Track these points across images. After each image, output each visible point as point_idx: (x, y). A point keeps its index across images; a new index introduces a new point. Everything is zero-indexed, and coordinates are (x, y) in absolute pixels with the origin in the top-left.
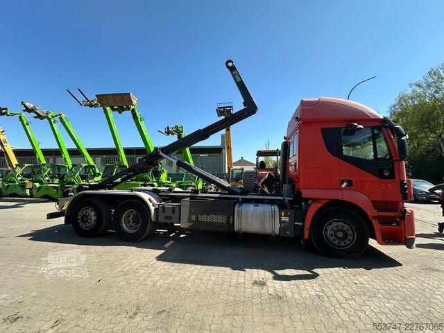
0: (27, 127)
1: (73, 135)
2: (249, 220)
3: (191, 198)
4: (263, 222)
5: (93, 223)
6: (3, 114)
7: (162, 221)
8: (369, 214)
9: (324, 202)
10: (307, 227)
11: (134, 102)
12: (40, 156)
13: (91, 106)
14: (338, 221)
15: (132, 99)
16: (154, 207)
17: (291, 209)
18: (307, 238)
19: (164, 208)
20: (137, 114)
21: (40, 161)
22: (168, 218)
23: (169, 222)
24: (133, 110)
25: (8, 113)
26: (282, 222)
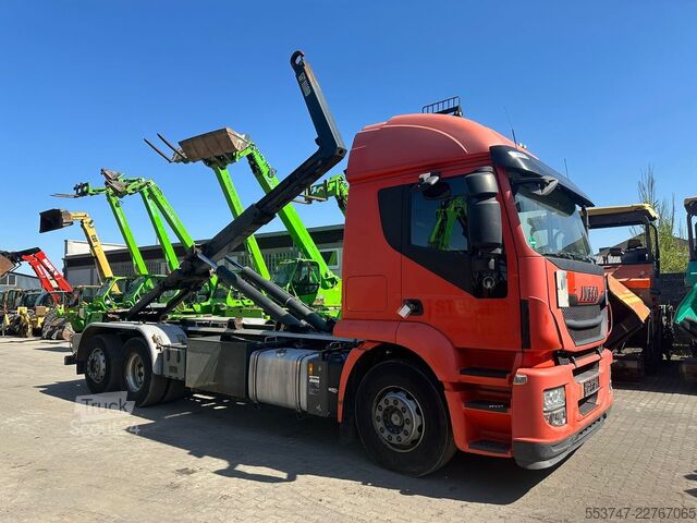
0: (117, 210)
1: (172, 217)
2: (266, 378)
3: (225, 337)
4: (284, 383)
5: (102, 373)
6: (84, 194)
7: (167, 374)
8: (440, 377)
9: (369, 347)
10: (341, 397)
11: (238, 143)
12: (138, 259)
13: (186, 161)
14: (396, 391)
15: (233, 138)
16: (158, 351)
17: (323, 359)
18: (340, 420)
19: (169, 352)
20: (261, 163)
21: (139, 271)
22: (174, 369)
23: (174, 376)
24: (251, 157)
25: (91, 191)
26: (311, 386)
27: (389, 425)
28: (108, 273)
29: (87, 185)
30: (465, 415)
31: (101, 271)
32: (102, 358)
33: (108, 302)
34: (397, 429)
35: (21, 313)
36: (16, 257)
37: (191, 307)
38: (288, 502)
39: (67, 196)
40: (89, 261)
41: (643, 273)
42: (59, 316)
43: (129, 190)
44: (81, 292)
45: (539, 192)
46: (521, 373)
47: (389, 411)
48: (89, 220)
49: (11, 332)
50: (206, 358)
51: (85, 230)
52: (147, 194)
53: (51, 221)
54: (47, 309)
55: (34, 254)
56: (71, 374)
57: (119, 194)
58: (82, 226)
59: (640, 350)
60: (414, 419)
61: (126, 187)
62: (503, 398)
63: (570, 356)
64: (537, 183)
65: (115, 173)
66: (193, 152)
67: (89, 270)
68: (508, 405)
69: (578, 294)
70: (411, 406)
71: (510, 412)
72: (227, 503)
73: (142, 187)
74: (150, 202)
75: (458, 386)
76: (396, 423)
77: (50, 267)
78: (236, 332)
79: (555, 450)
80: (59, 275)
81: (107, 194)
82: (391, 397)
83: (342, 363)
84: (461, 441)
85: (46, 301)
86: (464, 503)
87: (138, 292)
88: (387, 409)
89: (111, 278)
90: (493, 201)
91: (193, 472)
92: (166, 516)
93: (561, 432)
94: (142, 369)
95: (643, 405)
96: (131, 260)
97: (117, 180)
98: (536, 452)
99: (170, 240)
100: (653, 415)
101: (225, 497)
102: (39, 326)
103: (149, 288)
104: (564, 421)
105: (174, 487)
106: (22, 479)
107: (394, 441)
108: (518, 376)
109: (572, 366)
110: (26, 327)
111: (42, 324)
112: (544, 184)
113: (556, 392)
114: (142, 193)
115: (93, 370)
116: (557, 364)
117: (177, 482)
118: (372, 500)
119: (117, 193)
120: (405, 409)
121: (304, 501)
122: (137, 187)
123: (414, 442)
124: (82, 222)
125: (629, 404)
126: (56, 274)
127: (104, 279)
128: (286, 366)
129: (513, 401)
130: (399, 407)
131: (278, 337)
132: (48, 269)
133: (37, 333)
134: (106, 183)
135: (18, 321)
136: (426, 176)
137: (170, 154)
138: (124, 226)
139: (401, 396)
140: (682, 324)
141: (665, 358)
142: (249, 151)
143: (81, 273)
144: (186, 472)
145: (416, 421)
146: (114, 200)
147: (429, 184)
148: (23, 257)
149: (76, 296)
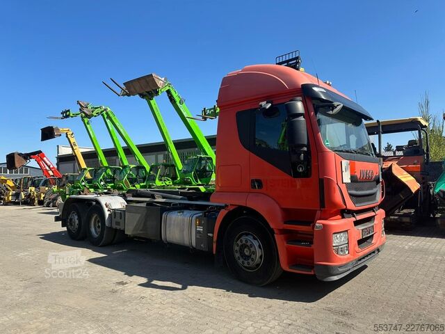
0: (88, 126)
1: (121, 130)
2: (172, 228)
3: (149, 204)
4: (182, 231)
5: (77, 226)
6: (67, 116)
7: (114, 226)
8: (272, 226)
9: (231, 208)
10: (215, 239)
11: (160, 83)
12: (102, 157)
13: (129, 95)
14: (247, 234)
15: (156, 80)
16: (109, 212)
17: (205, 216)
18: (214, 253)
19: (115, 213)
20: (175, 95)
21: (102, 164)
22: (118, 223)
23: (118, 227)
24: (168, 92)
25: (71, 115)
26: (198, 232)
27: (243, 255)
28: (83, 165)
29: (69, 111)
30: (287, 249)
31: (79, 164)
32: (76, 217)
33: (83, 184)
34: (247, 258)
35: (31, 191)
36: (27, 157)
37: (134, 186)
38: (179, 301)
39: (57, 118)
40: (71, 158)
41: (416, 162)
42: (54, 193)
43: (94, 114)
44: (67, 177)
45: (331, 112)
46: (319, 223)
47: (243, 247)
48: (71, 133)
49: (25, 203)
50: (138, 216)
51: (69, 139)
52: (106, 116)
53: (48, 134)
54: (47, 188)
55: (38, 155)
56: (58, 227)
57: (89, 116)
58: (67, 136)
59: (413, 211)
60: (257, 251)
61: (93, 112)
62: (309, 238)
63: (352, 213)
64: (329, 107)
65: (86, 103)
66: (132, 89)
67: (72, 164)
68: (312, 243)
69: (358, 175)
70: (256, 243)
71: (313, 246)
72: (144, 301)
73: (102, 112)
74: (108, 121)
75: (283, 232)
76: (247, 254)
77: (48, 162)
78: (155, 200)
79: (340, 270)
80: (54, 168)
81: (82, 117)
82: (244, 238)
83: (216, 218)
84: (284, 265)
85: (46, 183)
86: (285, 301)
87: (101, 177)
88: (242, 246)
89: (85, 169)
90: (302, 118)
91: (126, 283)
92: (108, 308)
93: (344, 259)
94: (100, 224)
95: (410, 244)
96: (97, 157)
97: (87, 107)
98: (328, 271)
99: (121, 144)
100: (416, 250)
101: (143, 298)
102: (42, 198)
103: (108, 175)
104: (347, 252)
105: (114, 292)
106: (26, 287)
107: (246, 265)
108: (317, 225)
109: (354, 219)
110: (34, 199)
111: (44, 198)
112: (333, 107)
113: (342, 234)
114: (103, 115)
115: (71, 225)
116: (343, 217)
117: (115, 289)
118: (229, 299)
119: (87, 116)
120: (252, 245)
121: (190, 300)
122: (99, 112)
123: (258, 265)
124: (67, 134)
125: (401, 244)
126: (51, 166)
127: (81, 169)
128: (183, 220)
129: (315, 240)
130: (249, 244)
131: (180, 204)
132: (47, 164)
133: (41, 203)
134: (80, 110)
135: (29, 196)
136: (263, 103)
137: (119, 91)
138: (92, 136)
139: (250, 238)
140: (438, 194)
141: (432, 216)
142: (167, 88)
143: (67, 166)
144: (122, 283)
145: (259, 252)
146: (86, 120)
147: (265, 108)
148: (32, 156)
149: (64, 180)
